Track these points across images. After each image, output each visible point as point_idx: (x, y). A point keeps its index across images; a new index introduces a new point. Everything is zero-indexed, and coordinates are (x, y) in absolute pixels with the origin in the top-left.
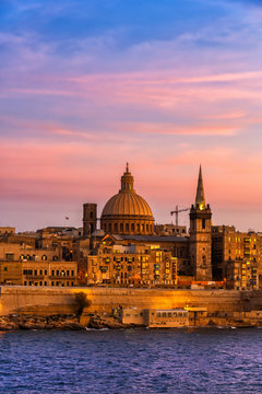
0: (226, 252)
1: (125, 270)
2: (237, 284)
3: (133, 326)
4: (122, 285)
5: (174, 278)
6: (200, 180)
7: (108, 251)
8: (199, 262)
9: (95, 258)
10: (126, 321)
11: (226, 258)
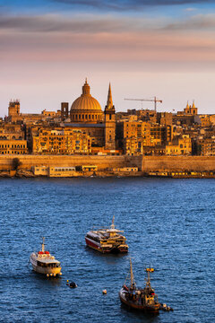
0: (125, 133)
1: (57, 145)
2: (128, 151)
3: (41, 176)
4: (54, 153)
5: (89, 148)
6: (109, 92)
7: (46, 134)
8: (107, 139)
9: (38, 138)
10: (37, 173)
11: (125, 136)
